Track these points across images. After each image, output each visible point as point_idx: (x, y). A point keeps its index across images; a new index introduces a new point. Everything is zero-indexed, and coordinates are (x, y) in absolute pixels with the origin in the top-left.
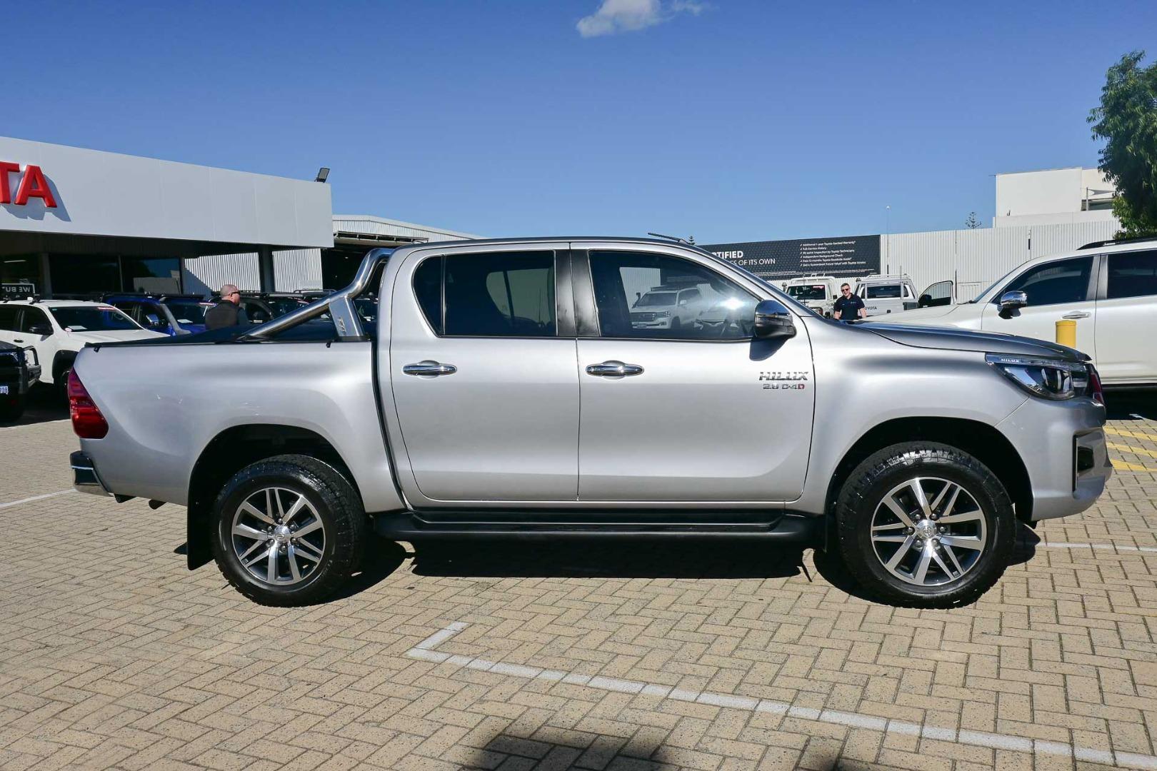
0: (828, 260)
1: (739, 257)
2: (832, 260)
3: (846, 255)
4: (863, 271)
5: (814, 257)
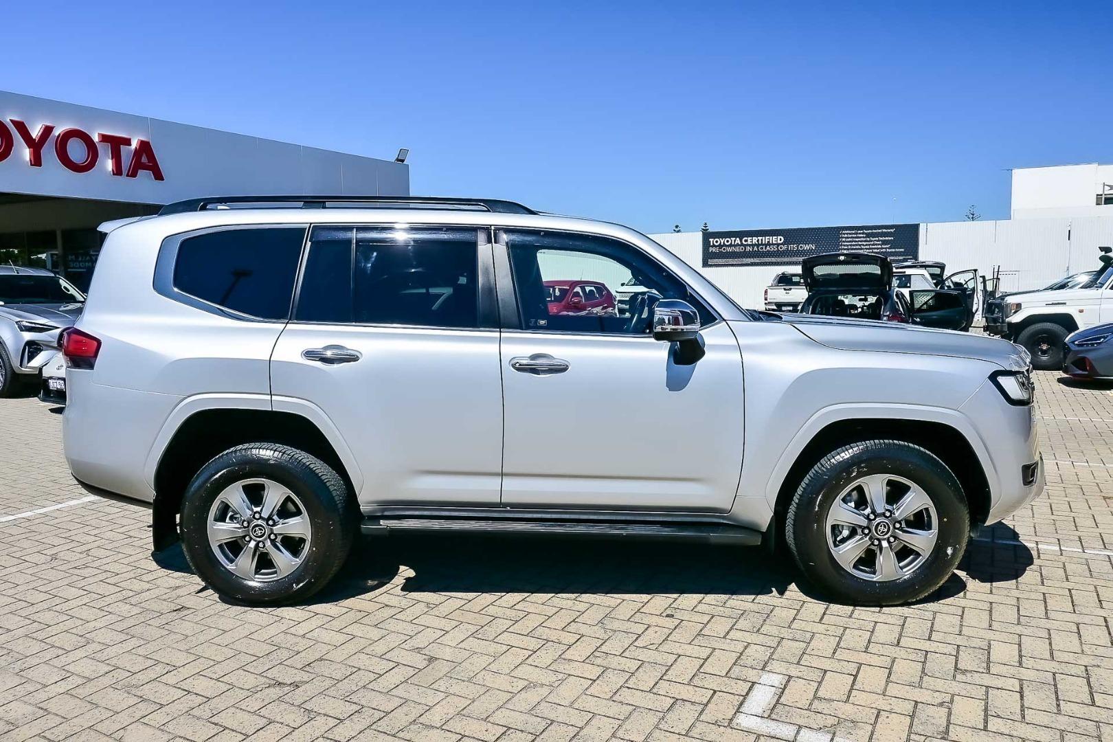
0: (867, 247)
1: (779, 242)
2: (871, 247)
3: (884, 242)
4: (901, 258)
5: (854, 243)
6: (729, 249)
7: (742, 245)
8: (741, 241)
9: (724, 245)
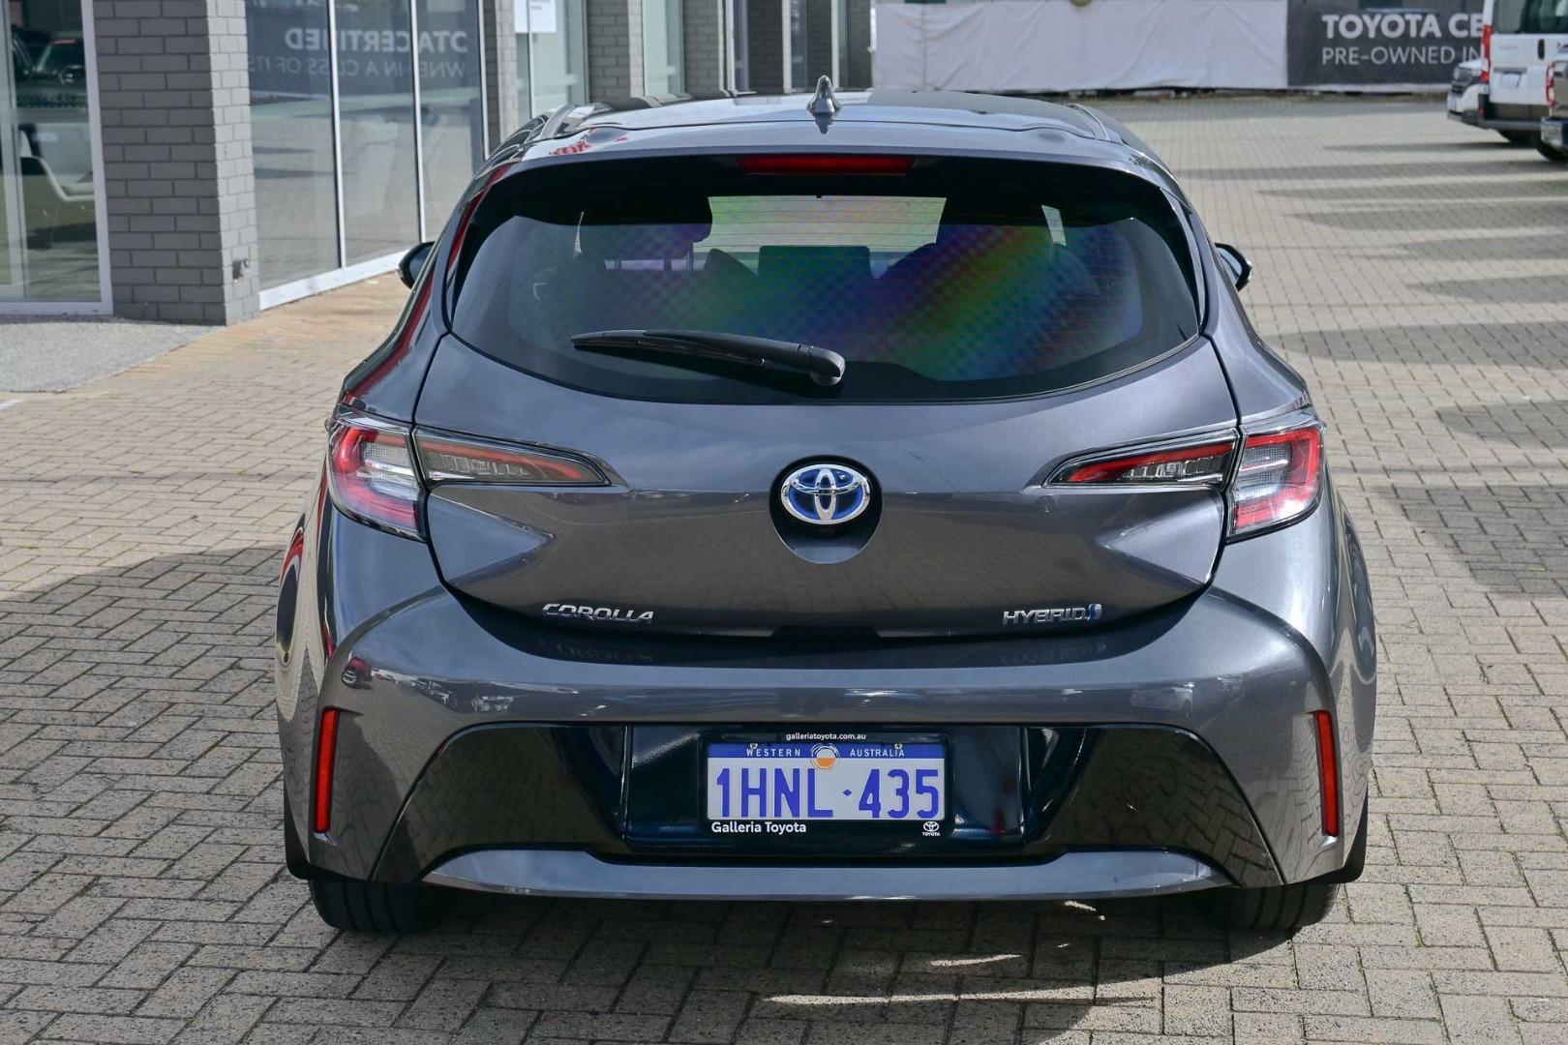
6: (1399, 56)
7: (1447, 38)
8: (1444, 28)
9: (1381, 39)
